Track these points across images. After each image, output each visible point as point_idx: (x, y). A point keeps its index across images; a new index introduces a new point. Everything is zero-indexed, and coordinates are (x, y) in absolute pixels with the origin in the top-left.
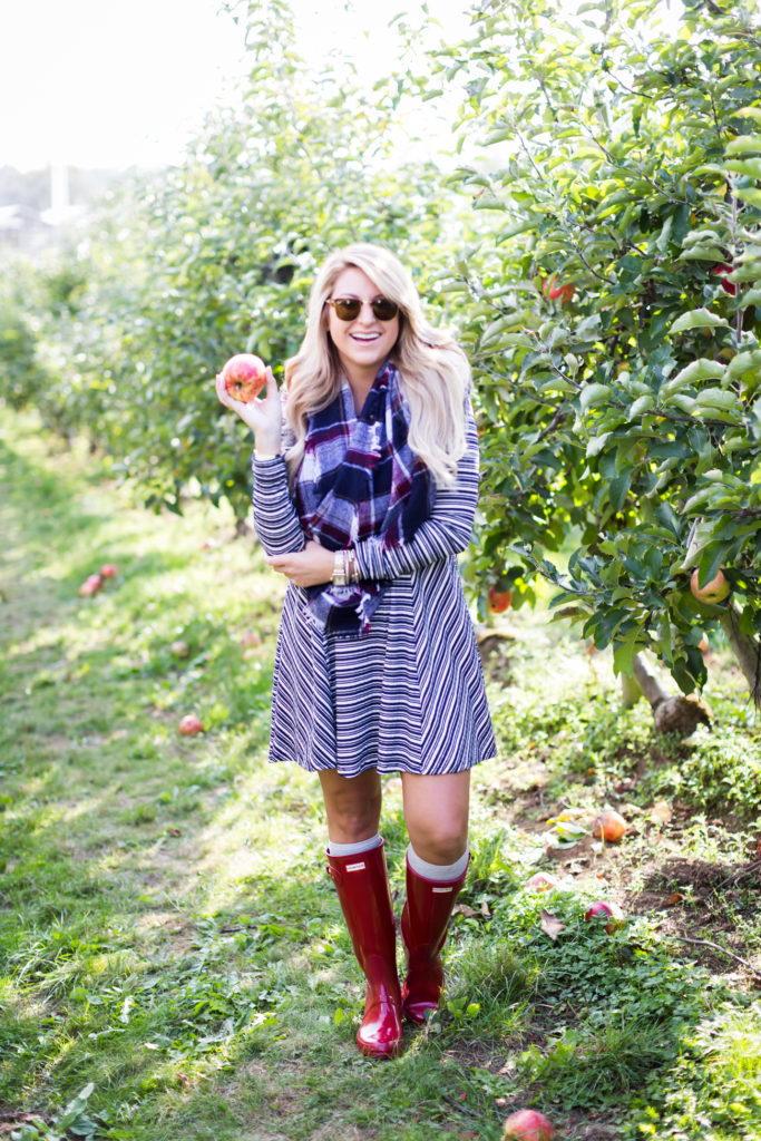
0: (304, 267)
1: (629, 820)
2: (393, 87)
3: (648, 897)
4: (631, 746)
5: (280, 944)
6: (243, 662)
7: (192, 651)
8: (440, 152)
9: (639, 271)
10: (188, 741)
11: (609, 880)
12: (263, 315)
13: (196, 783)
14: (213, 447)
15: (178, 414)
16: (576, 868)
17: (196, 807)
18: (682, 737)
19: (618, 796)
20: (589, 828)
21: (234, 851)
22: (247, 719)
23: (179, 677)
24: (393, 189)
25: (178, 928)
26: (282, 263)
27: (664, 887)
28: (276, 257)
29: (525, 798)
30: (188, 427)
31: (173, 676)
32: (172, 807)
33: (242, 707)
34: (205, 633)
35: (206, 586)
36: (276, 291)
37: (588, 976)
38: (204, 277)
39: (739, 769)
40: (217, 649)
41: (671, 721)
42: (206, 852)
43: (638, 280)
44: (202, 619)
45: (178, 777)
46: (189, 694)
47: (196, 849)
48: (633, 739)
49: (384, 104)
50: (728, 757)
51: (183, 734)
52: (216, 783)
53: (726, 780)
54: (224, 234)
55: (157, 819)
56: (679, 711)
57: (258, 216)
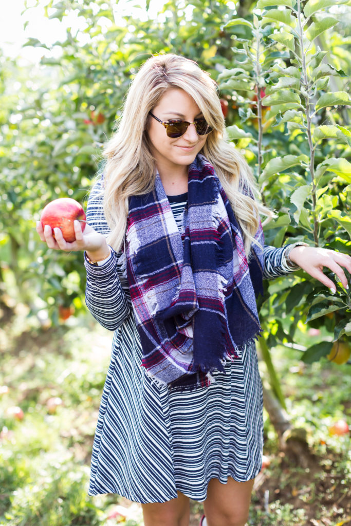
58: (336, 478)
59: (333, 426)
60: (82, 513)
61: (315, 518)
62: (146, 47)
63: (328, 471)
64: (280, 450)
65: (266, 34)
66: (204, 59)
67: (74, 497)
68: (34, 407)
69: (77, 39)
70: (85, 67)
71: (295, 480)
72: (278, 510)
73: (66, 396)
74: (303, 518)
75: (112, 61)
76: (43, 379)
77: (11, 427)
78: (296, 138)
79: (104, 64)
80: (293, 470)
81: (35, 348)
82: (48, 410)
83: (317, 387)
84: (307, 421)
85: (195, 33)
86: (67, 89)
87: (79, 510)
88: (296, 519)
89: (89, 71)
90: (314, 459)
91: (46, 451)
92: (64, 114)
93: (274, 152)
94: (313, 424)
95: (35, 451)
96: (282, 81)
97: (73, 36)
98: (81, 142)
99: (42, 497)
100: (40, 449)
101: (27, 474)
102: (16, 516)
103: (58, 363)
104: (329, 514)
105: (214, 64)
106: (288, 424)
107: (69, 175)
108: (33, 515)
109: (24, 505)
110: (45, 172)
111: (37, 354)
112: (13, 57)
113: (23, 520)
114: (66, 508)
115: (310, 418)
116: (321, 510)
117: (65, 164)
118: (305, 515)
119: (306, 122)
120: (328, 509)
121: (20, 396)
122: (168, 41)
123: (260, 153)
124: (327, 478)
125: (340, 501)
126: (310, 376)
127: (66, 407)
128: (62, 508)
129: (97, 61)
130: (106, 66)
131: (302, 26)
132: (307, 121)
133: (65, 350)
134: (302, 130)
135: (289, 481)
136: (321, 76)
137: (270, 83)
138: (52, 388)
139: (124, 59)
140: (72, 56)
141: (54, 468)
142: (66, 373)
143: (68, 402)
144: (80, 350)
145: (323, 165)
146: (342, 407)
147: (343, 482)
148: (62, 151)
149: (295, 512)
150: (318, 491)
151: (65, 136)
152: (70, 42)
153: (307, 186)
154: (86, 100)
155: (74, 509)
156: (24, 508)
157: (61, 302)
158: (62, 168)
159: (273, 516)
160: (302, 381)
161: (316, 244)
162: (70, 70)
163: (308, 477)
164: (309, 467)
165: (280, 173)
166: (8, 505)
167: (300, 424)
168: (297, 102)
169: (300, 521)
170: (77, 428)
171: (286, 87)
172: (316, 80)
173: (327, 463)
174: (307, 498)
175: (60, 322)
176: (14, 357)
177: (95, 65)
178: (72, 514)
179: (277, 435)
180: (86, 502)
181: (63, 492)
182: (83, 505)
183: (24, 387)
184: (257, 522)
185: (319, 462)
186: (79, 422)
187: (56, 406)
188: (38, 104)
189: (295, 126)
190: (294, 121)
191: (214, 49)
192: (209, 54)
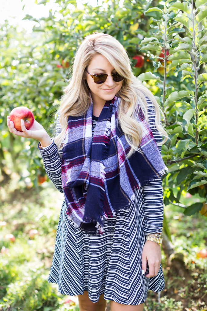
58: (200, 284)
59: (199, 252)
60: (49, 299)
61: (188, 307)
62: (96, 23)
63: (196, 280)
64: (167, 266)
65: (171, 17)
66: (131, 31)
67: (44, 289)
68: (21, 235)
69: (55, 16)
70: (59, 33)
71: (176, 284)
72: (165, 302)
73: (40, 229)
74: (180, 307)
75: (76, 30)
76: (27, 218)
77: (7, 247)
78: (184, 80)
79: (71, 32)
80: (175, 278)
81: (23, 200)
82: (29, 237)
83: (189, 229)
84: (184, 249)
85: (126, 15)
86: (47, 46)
87: (48, 297)
88: (176, 308)
89: (61, 36)
90: (188, 272)
91: (28, 261)
92: (45, 61)
93: (173, 88)
94: (187, 251)
95: (22, 261)
96: (181, 45)
97: (53, 14)
98: (55, 79)
99: (25, 289)
100: (25, 260)
101: (17, 275)
102: (10, 300)
103: (36, 209)
104: (196, 305)
105: (137, 34)
106: (172, 250)
107: (47, 98)
108: (20, 299)
109: (14, 293)
110: (33, 95)
111: (23, 203)
113: (14, 302)
114: (39, 296)
115: (186, 247)
116: (191, 303)
117: (45, 91)
118: (182, 305)
119: (193, 71)
120: (195, 302)
121: (13, 228)
122: (110, 20)
123: (164, 89)
124: (195, 283)
125: (203, 297)
126: (185, 222)
127: (40, 235)
128: (37, 296)
129: (66, 30)
130: (72, 33)
131: (194, 13)
132: (195, 71)
133: (40, 201)
134: (191, 76)
135: (172, 285)
136: (204, 44)
137: (173, 47)
138: (32, 224)
139: (82, 29)
140: (51, 27)
141: (33, 271)
142: (41, 215)
143: (42, 232)
144: (49, 202)
145: (203, 97)
146: (204, 241)
147: (205, 286)
148: (44, 83)
149: (176, 303)
150: (190, 291)
151: (46, 75)
152: (51, 18)
153: (193, 110)
154: (59, 53)
155: (44, 297)
156: (14, 295)
157: (39, 173)
158: (43, 93)
159: (162, 305)
160: (180, 225)
161: (197, 144)
162: (50, 35)
163: (184, 282)
164: (185, 276)
165: (176, 101)
166: (5, 293)
167: (180, 250)
168: (189, 59)
169: (179, 308)
170: (46, 248)
171: (183, 49)
172: (201, 45)
173: (196, 274)
174: (183, 295)
175: (38, 184)
176: (10, 204)
177: (65, 32)
178: (43, 300)
179: (166, 257)
180: (51, 293)
181: (38, 287)
182: (50, 295)
183: (15, 222)
184: (153, 308)
185: (191, 274)
186: (48, 244)
187: (35, 234)
188: (31, 55)
189: (187, 73)
190: (187, 70)
191: (137, 25)
192: (134, 28)
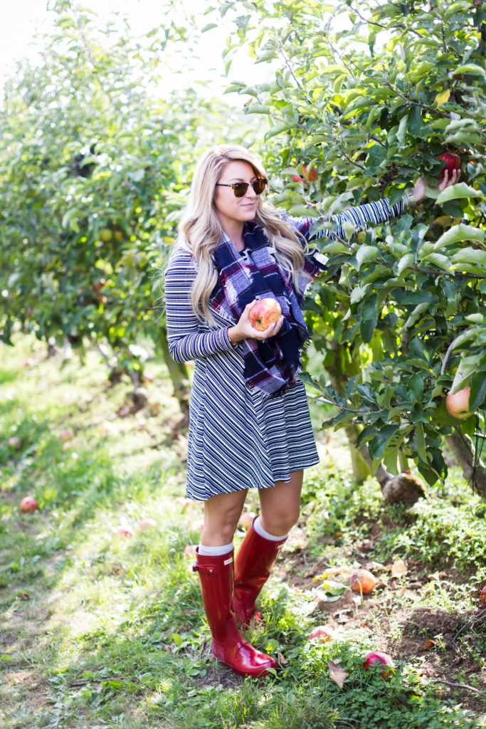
0: (103, 164)
1: (375, 574)
2: (161, 35)
3: (406, 642)
4: (366, 514)
5: (119, 697)
6: (63, 452)
7: (24, 444)
8: (196, 82)
9: (385, 156)
10: (27, 517)
11: (371, 628)
12: (73, 200)
13: (37, 553)
14: (36, 297)
15: (7, 273)
16: (343, 618)
17: (40, 574)
18: (406, 508)
19: (363, 555)
20: (347, 584)
21: (73, 611)
22: (72, 498)
23: (16, 464)
24: (163, 108)
25: (34, 685)
26: (85, 161)
27: (417, 633)
28: (82, 157)
29: (292, 558)
30: (16, 283)
31: (11, 464)
32: (20, 575)
33: (66, 488)
34: (32, 431)
35: (30, 395)
36: (82, 183)
37: (376, 719)
38: (24, 175)
39: (454, 533)
40: (43, 443)
41: (396, 495)
42: (50, 614)
43: (383, 164)
44: (29, 420)
45: (24, 550)
46: (25, 478)
47: (43, 610)
48: (367, 508)
49: (154, 48)
50: (445, 523)
51: (23, 511)
52: (52, 552)
53: (446, 541)
54: (40, 143)
55: (9, 585)
56: (402, 487)
57: (63, 130)
70: (297, 115)
79: (318, 113)
85: (427, 74)
98: (290, 203)
105: (448, 112)
112: (207, 101)
122: (394, 85)
140: (283, 102)
152: (280, 87)
162: (279, 119)
191: (448, 93)
192: (442, 99)
